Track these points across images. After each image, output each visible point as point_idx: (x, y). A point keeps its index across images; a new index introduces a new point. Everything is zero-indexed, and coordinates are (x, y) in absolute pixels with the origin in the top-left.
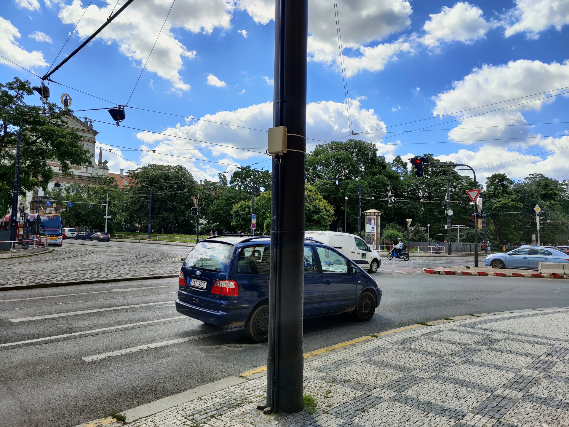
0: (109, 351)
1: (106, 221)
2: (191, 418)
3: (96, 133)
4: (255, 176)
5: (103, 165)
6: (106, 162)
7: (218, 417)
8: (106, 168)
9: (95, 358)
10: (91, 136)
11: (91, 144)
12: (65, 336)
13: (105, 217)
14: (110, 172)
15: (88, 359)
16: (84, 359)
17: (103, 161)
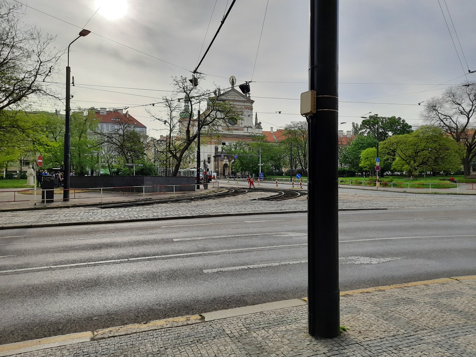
0: (221, 267)
1: (260, 167)
2: (248, 326)
3: (253, 102)
4: (382, 122)
5: (258, 125)
6: (260, 123)
7: (267, 330)
8: (260, 127)
9: (210, 271)
10: (249, 104)
11: (250, 111)
12: (200, 253)
13: (259, 165)
14: (263, 130)
15: (205, 271)
16: (204, 271)
17: (258, 123)
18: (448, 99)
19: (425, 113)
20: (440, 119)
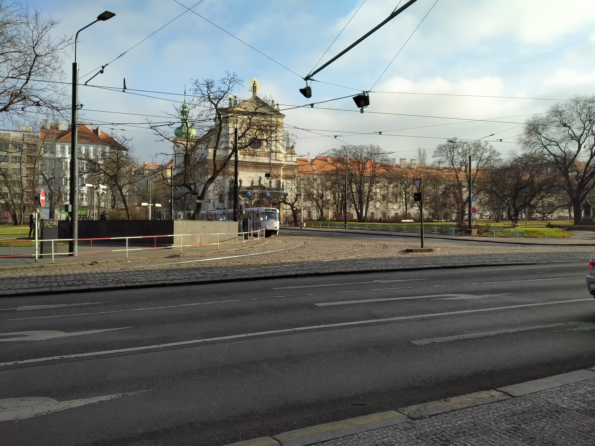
11: (279, 129)
18: (553, 119)
19: (524, 137)
20: (544, 145)
